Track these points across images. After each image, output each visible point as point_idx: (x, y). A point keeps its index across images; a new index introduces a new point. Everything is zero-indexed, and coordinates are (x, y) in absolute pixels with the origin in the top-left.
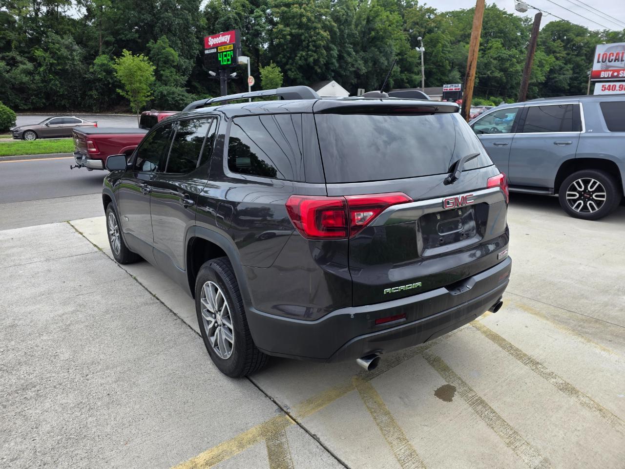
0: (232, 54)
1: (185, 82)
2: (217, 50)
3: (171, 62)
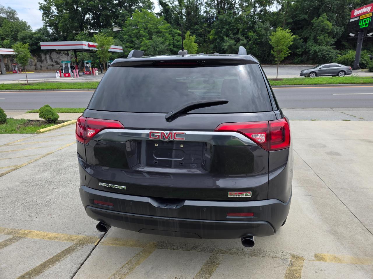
0: (370, 20)
1: (334, 43)
2: (359, 18)
3: (326, 30)
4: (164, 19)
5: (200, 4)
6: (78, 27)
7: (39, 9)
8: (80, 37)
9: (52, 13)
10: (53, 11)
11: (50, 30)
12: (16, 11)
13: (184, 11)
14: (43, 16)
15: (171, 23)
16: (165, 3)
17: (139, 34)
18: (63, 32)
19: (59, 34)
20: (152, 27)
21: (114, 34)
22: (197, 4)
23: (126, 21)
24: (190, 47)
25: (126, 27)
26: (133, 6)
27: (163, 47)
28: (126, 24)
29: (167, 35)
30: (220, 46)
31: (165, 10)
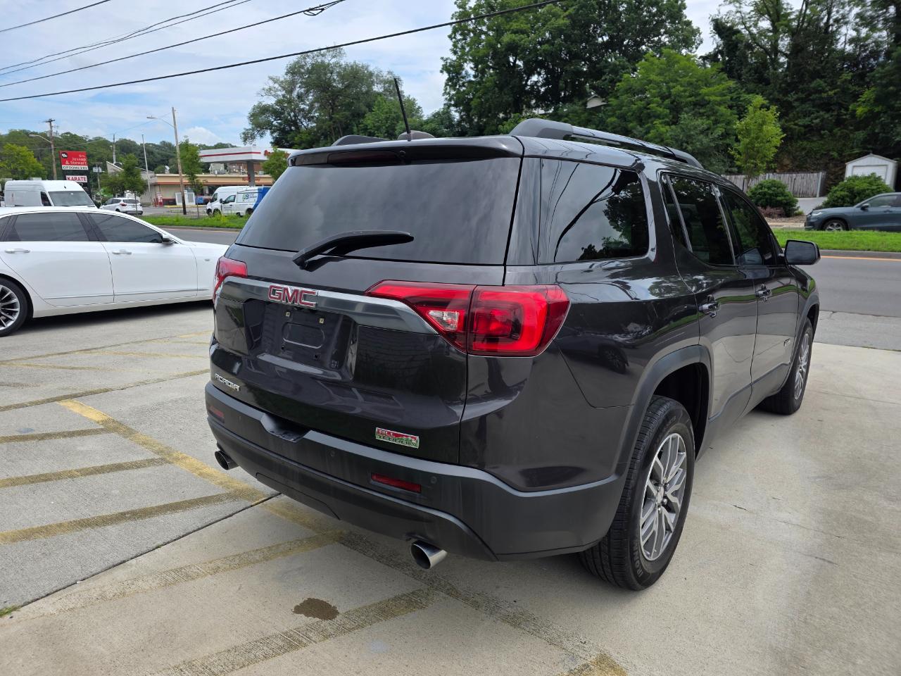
4: (722, 70)
5: (837, 21)
6: (509, 105)
7: (441, 72)
8: (509, 125)
9: (463, 78)
10: (466, 73)
11: (456, 116)
12: (402, 78)
13: (784, 43)
14: (446, 85)
15: (739, 78)
16: (731, 28)
17: (645, 112)
18: (480, 118)
19: (470, 121)
20: (685, 91)
21: (586, 114)
22: (828, 19)
23: (620, 81)
24: (757, 138)
25: (617, 98)
26: (644, 44)
27: (705, 140)
28: (617, 90)
29: (722, 109)
30: (889, 135)
31: (730, 45)
